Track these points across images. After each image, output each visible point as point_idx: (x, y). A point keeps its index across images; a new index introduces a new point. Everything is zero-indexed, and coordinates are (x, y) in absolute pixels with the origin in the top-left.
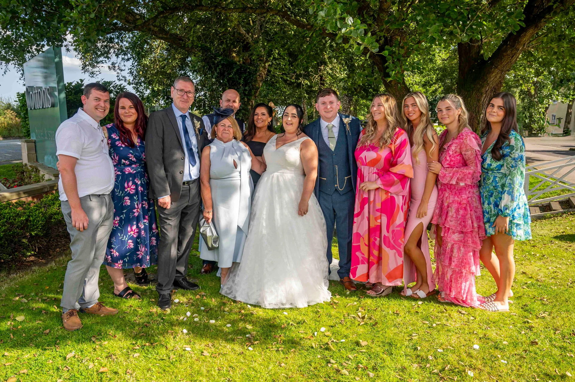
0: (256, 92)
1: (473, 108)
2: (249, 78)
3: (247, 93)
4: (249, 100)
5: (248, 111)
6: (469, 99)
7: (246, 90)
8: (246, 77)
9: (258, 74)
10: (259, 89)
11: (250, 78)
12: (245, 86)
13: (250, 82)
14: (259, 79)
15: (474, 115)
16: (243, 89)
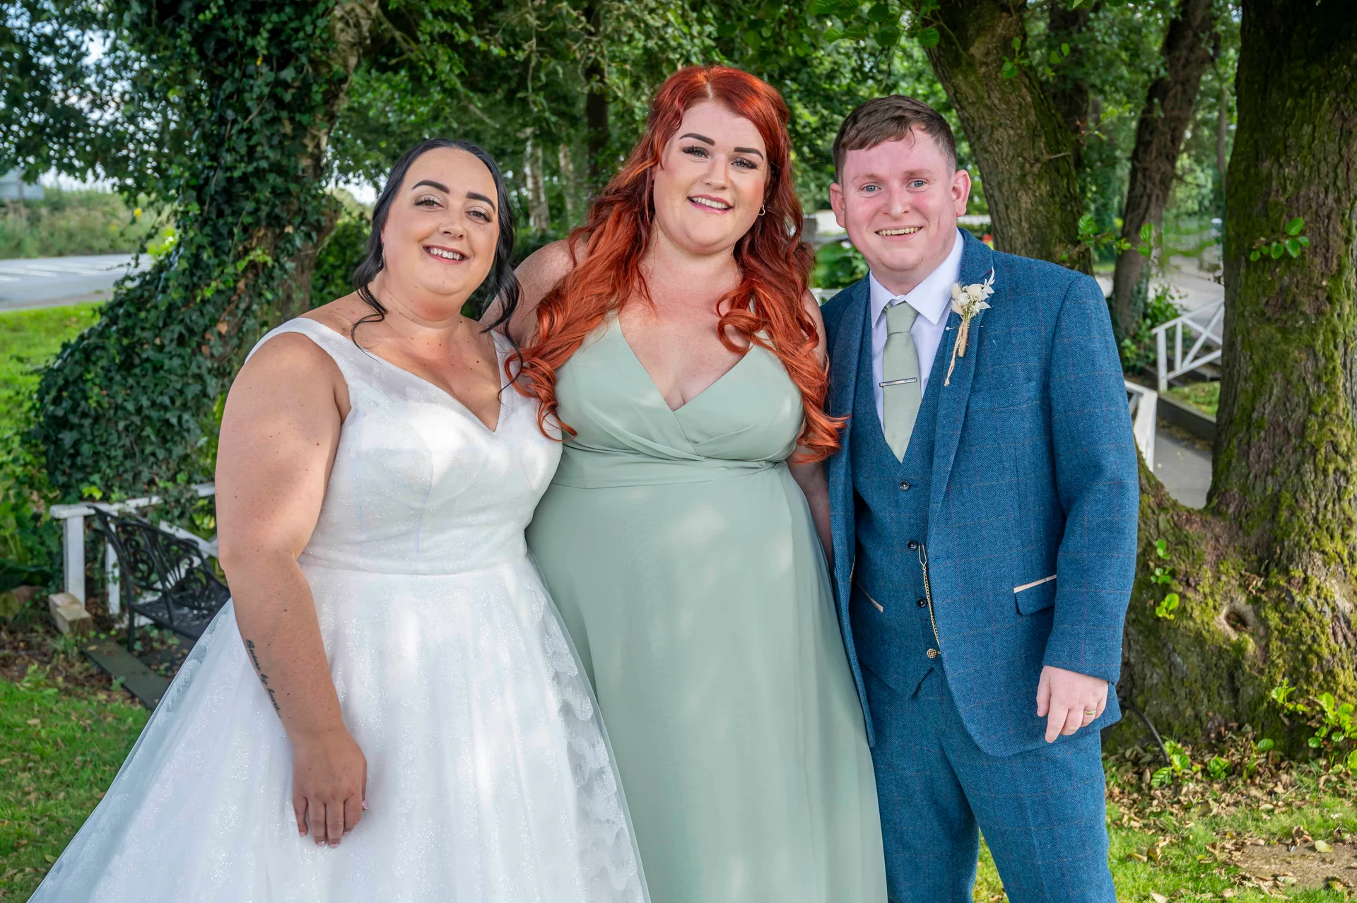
0: (330, 97)
1: (1324, 169)
2: (296, 31)
3: (288, 97)
4: (300, 129)
5: (297, 180)
6: (1307, 129)
7: (286, 85)
8: (285, 23)
9: (338, 12)
10: (344, 80)
11: (303, 28)
12: (282, 67)
13: (299, 50)
14: (345, 36)
15: (1330, 201)
16: (271, 77)
